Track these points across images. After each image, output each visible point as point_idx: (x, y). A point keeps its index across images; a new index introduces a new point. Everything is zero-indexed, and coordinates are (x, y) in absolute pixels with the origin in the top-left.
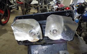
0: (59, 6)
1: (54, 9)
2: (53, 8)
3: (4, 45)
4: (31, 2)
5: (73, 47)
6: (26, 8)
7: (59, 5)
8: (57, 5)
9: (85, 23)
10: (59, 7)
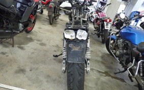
0: (99, 15)
1: (93, 18)
2: (92, 16)
3: (33, 53)
4: (61, 3)
5: (106, 66)
6: (54, 13)
7: (99, 13)
8: (97, 13)
9: (121, 40)
10: (98, 17)
